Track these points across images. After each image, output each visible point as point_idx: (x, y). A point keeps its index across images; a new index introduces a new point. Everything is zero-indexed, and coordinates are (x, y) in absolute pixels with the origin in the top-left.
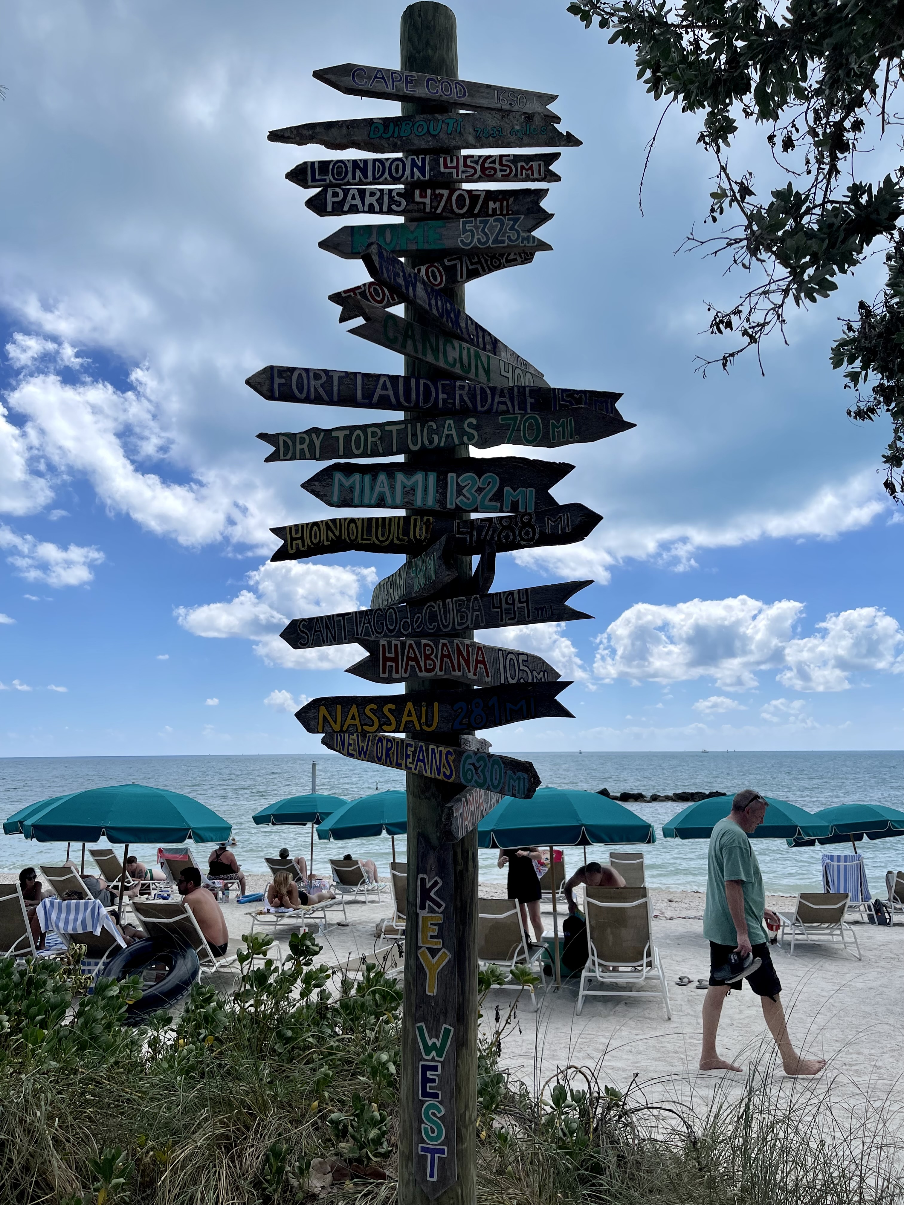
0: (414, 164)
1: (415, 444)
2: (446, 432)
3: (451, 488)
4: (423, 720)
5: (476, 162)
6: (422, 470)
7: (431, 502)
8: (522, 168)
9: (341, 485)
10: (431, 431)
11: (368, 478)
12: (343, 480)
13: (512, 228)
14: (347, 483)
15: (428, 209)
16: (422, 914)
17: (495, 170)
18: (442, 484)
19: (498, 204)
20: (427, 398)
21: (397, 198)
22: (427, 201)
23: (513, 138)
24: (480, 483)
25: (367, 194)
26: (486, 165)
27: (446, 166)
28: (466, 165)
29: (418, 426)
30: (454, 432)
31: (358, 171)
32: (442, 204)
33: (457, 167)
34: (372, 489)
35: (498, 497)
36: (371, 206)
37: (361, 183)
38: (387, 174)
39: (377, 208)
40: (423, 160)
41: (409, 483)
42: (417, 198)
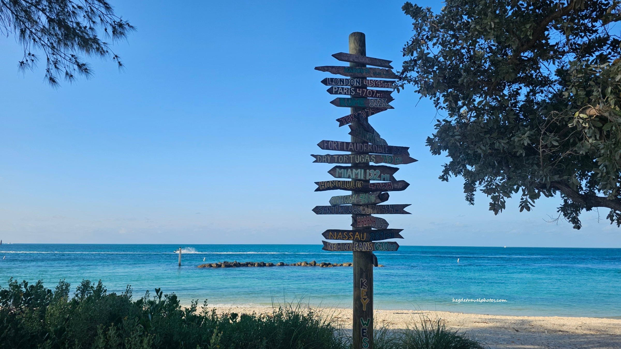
0: (357, 81)
1: (357, 161)
2: (366, 158)
3: (368, 174)
4: (361, 237)
5: (374, 82)
6: (360, 168)
7: (362, 178)
8: (386, 84)
9: (339, 172)
10: (362, 158)
11: (345, 170)
12: (339, 170)
13: (384, 102)
14: (340, 172)
15: (361, 95)
16: (362, 289)
17: (379, 84)
18: (365, 173)
19: (379, 94)
20: (361, 150)
21: (352, 91)
22: (360, 92)
23: (384, 76)
24: (375, 173)
25: (344, 89)
26: (376, 83)
27: (365, 83)
28: (371, 83)
29: (358, 156)
30: (368, 159)
31: (341, 82)
32: (365, 93)
33: (368, 83)
34: (347, 173)
35: (380, 176)
36: (345, 92)
37: (342, 85)
38: (349, 84)
39: (347, 93)
40: (359, 80)
41: (357, 172)
42: (358, 91)
